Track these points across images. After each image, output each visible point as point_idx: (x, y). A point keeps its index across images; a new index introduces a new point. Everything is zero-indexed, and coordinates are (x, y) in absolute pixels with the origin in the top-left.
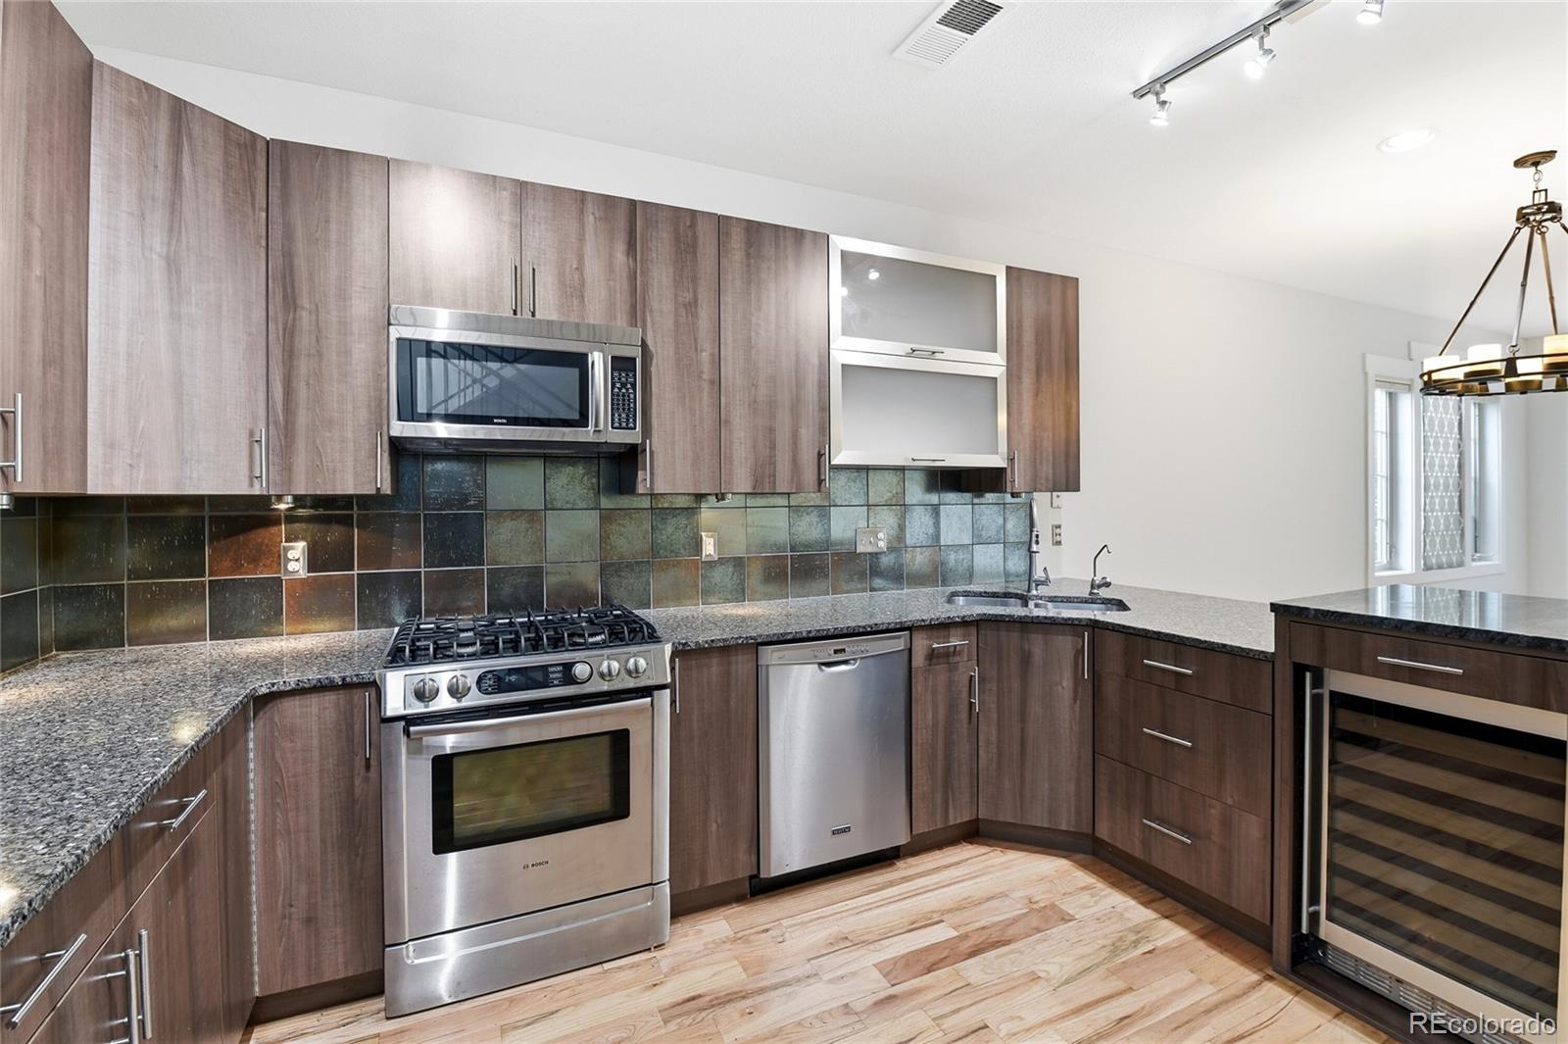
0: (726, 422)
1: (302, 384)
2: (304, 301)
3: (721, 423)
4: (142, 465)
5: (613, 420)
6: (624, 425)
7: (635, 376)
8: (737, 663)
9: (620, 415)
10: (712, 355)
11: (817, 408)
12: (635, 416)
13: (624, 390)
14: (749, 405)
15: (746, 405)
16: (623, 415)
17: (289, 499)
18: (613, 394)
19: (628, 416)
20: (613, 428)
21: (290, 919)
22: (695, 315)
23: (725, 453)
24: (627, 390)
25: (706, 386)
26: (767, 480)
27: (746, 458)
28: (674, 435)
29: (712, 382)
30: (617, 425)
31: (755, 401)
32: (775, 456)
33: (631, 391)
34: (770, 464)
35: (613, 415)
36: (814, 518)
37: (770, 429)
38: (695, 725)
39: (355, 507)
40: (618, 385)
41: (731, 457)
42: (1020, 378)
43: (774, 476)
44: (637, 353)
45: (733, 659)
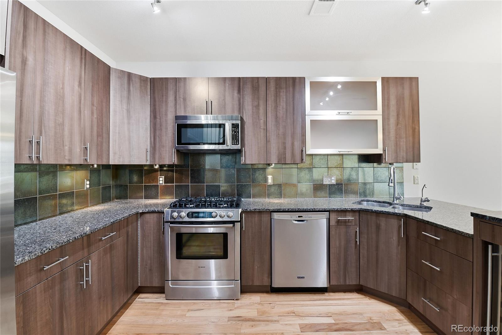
0: (269, 141)
1: (157, 137)
2: (158, 117)
3: (267, 141)
4: (122, 158)
5: (232, 142)
6: (235, 144)
7: (238, 129)
8: (264, 217)
9: (234, 141)
10: (264, 121)
11: (301, 135)
12: (239, 141)
13: (235, 134)
14: (277, 135)
15: (276, 136)
16: (235, 141)
17: (158, 165)
18: (232, 135)
19: (236, 141)
20: (232, 145)
21: (146, 269)
22: (259, 109)
23: (268, 151)
24: (236, 133)
25: (262, 131)
26: (283, 159)
27: (275, 153)
28: (252, 146)
29: (264, 129)
30: (233, 144)
31: (278, 134)
32: (286, 152)
33: (237, 133)
34: (284, 154)
35: (232, 141)
36: (307, 172)
37: (284, 143)
38: (250, 234)
39: (175, 168)
40: (234, 132)
41: (270, 152)
42: (389, 119)
43: (285, 158)
44: (239, 122)
45: (263, 216)
